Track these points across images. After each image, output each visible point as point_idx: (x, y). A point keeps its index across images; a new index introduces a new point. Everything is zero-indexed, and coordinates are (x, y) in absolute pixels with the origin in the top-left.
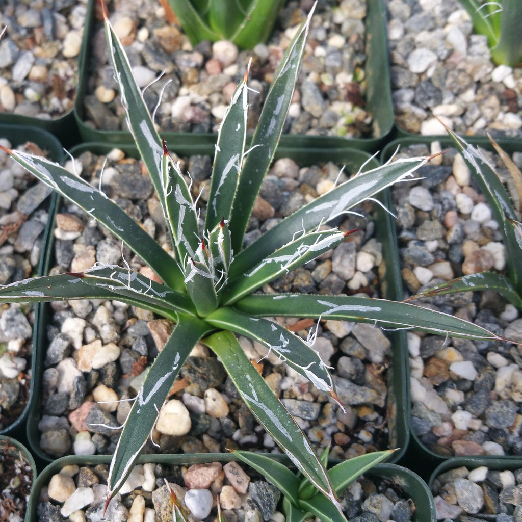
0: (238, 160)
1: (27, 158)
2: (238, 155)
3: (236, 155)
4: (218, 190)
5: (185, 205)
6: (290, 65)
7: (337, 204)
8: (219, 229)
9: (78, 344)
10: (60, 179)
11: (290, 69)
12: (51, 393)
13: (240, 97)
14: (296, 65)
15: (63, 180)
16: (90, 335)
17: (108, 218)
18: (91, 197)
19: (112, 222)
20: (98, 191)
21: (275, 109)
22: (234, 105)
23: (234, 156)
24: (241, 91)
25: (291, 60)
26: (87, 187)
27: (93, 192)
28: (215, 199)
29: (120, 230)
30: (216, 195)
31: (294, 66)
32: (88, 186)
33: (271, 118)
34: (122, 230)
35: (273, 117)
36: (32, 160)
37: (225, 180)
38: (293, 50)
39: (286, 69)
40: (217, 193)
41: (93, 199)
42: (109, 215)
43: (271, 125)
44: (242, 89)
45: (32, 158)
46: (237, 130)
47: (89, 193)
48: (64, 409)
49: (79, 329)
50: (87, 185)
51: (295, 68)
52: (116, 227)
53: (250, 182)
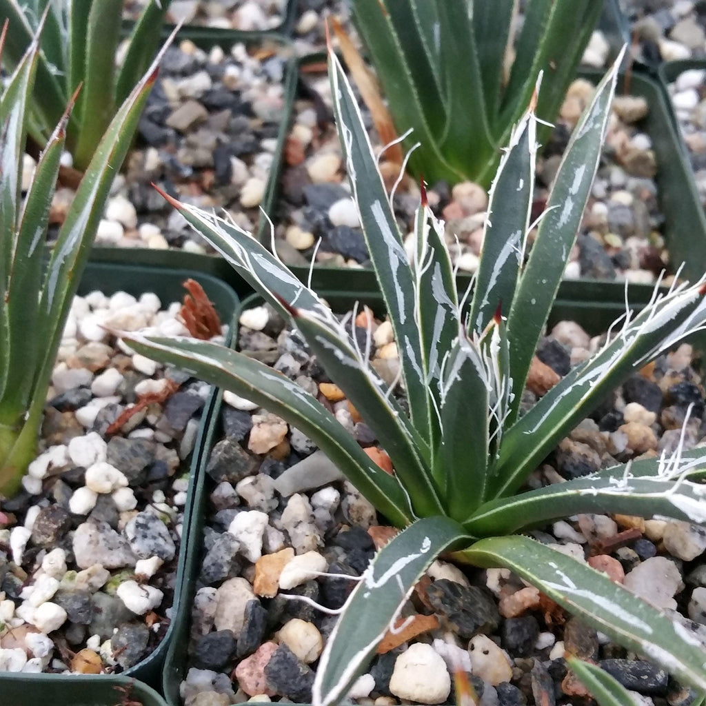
2: (519, 232)
3: (515, 233)
4: (486, 297)
5: (445, 305)
6: (592, 124)
8: (494, 326)
9: (255, 553)
11: (592, 130)
12: (206, 630)
13: (525, 135)
14: (602, 123)
15: (256, 259)
16: (276, 541)
20: (306, 288)
21: (571, 186)
22: (515, 147)
23: (513, 235)
24: (525, 124)
25: (593, 116)
26: (290, 277)
27: (299, 287)
28: (481, 314)
30: (482, 306)
31: (598, 126)
33: (565, 199)
35: (569, 198)
37: (498, 278)
38: (596, 103)
39: (587, 129)
40: (485, 302)
41: (298, 295)
43: (565, 208)
44: (528, 122)
46: (518, 190)
47: (293, 287)
48: (226, 658)
49: (259, 528)
51: (600, 128)
53: (534, 301)
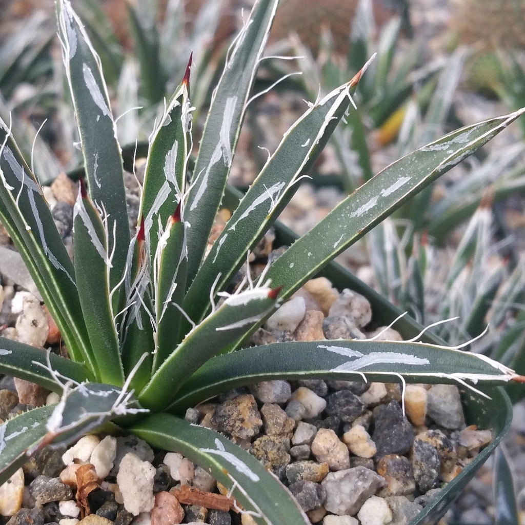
0: (279, 192)
1: (68, 15)
2: (284, 183)
3: (281, 183)
4: (236, 223)
5: (171, 185)
6: (447, 147)
7: (359, 358)
10: (82, 66)
15: (84, 70)
17: (96, 156)
18: (99, 116)
19: (96, 165)
20: (113, 120)
22: (319, 107)
23: (279, 183)
25: (453, 140)
26: (104, 103)
27: (105, 114)
28: (226, 235)
29: (97, 183)
30: (230, 229)
31: (451, 151)
32: (107, 103)
33: (372, 196)
34: (100, 186)
35: (377, 197)
36: (72, 21)
37: (251, 212)
39: (438, 148)
41: (98, 119)
42: (100, 155)
43: (367, 204)
44: (341, 91)
45: (73, 18)
46: (303, 146)
47: (100, 112)
50: (106, 100)
52: (95, 176)
53: (292, 266)
